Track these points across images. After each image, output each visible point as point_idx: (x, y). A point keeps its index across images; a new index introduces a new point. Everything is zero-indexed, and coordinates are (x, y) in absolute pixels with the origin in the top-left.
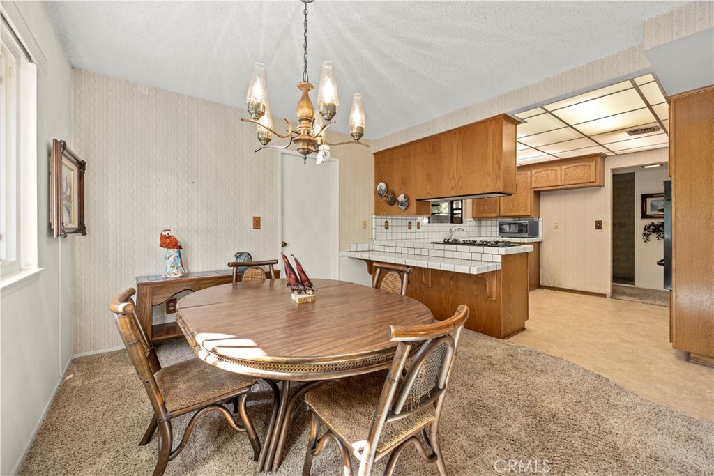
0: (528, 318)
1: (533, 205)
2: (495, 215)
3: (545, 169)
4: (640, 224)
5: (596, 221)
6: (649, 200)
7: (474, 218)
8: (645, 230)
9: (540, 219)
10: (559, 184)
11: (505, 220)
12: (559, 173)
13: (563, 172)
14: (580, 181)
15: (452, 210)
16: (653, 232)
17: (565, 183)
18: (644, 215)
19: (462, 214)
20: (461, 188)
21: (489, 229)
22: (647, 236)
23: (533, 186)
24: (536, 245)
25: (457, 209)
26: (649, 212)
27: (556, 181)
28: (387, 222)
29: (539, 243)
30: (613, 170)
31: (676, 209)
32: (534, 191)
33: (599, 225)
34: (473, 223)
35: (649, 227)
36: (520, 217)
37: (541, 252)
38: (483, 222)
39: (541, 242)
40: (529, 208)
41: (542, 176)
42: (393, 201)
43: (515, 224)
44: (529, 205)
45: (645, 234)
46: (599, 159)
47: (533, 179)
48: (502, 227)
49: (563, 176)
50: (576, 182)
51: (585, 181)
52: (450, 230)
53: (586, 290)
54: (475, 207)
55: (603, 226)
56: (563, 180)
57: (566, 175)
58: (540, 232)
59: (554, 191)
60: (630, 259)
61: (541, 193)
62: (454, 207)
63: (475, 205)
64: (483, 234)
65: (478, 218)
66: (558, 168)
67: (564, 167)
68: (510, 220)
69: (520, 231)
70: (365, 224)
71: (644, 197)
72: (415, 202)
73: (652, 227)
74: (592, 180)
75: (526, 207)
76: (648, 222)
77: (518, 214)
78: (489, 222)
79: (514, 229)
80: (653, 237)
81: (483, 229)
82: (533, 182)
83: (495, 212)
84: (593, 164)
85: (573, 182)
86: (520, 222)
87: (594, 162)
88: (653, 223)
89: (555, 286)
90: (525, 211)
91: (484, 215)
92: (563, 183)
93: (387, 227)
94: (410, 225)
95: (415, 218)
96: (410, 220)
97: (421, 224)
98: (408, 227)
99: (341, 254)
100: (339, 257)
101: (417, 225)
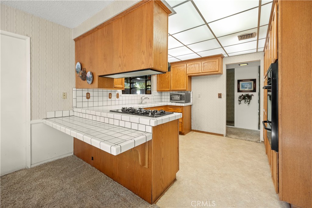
0: (179, 170)
1: (187, 84)
2: (168, 89)
3: (193, 63)
4: (237, 95)
5: (219, 94)
6: (241, 83)
7: (158, 91)
8: (239, 98)
9: (191, 92)
10: (201, 72)
11: (174, 92)
12: (201, 66)
13: (202, 65)
14: (211, 71)
15: (146, 86)
16: (243, 99)
17: (204, 72)
18: (239, 91)
19: (151, 88)
20: (125, 66)
21: (166, 97)
22: (240, 101)
23: (187, 73)
24: (189, 107)
25: (149, 86)
26: (241, 89)
27: (199, 70)
28: (88, 94)
29: (191, 106)
30: (227, 65)
31: (282, 86)
32: (188, 76)
33: (220, 96)
34: (157, 94)
35: (241, 97)
36: (181, 91)
37: (192, 110)
38: (163, 94)
39: (192, 105)
40: (185, 86)
41: (192, 67)
42: (84, 77)
43: (178, 95)
44: (185, 84)
45: (239, 100)
46: (220, 58)
47: (188, 69)
48: (172, 96)
49: (203, 67)
50: (209, 71)
51: (213, 71)
52: (142, 98)
53: (214, 132)
54: (158, 85)
55: (222, 96)
56: (202, 69)
57: (204, 67)
58: (191, 99)
59: (198, 76)
60: (233, 113)
61: (192, 77)
62: (147, 85)
63: (158, 83)
64: (163, 100)
65: (160, 91)
66: (200, 63)
67: (203, 62)
68: (176, 93)
69: (181, 99)
70: (65, 95)
71: (239, 81)
72: (97, 77)
73: (242, 97)
74: (217, 70)
75: (184, 85)
76: (240, 94)
77: (180, 89)
78: (166, 94)
79: (178, 98)
80: (243, 101)
81: (163, 97)
82: (188, 71)
83: (168, 88)
84: (217, 61)
85: (207, 71)
86: (181, 94)
87: (218, 59)
88: (242, 95)
89: (199, 130)
90: (183, 87)
91: (163, 89)
92: (203, 71)
93: (88, 97)
94: (110, 96)
95: (114, 91)
96: (110, 92)
97: (120, 95)
98: (108, 97)
99: (33, 121)
100: (31, 125)
101: (116, 95)
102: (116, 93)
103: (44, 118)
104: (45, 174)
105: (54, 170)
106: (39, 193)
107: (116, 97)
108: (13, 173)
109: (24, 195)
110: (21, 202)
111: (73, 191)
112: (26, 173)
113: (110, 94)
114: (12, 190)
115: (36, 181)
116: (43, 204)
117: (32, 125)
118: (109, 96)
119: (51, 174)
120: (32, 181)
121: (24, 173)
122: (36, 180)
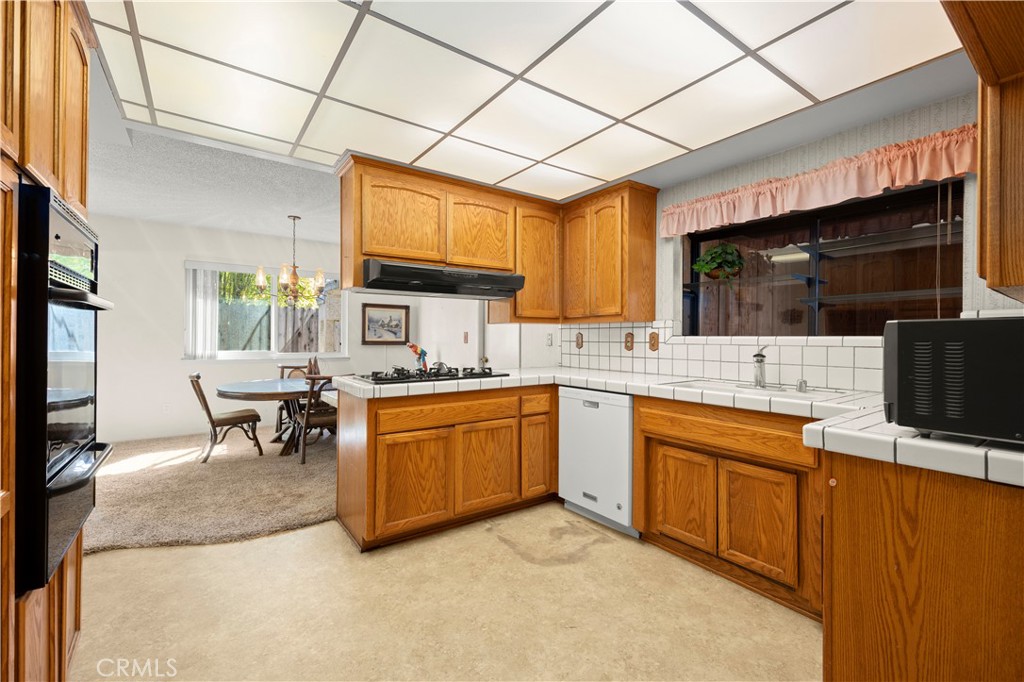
93: (580, 345)
94: (629, 342)
95: (643, 325)
96: (630, 331)
97: (661, 340)
98: (623, 345)
101: (648, 340)
102: (649, 331)
107: (648, 345)
113: (631, 335)
118: (626, 342)
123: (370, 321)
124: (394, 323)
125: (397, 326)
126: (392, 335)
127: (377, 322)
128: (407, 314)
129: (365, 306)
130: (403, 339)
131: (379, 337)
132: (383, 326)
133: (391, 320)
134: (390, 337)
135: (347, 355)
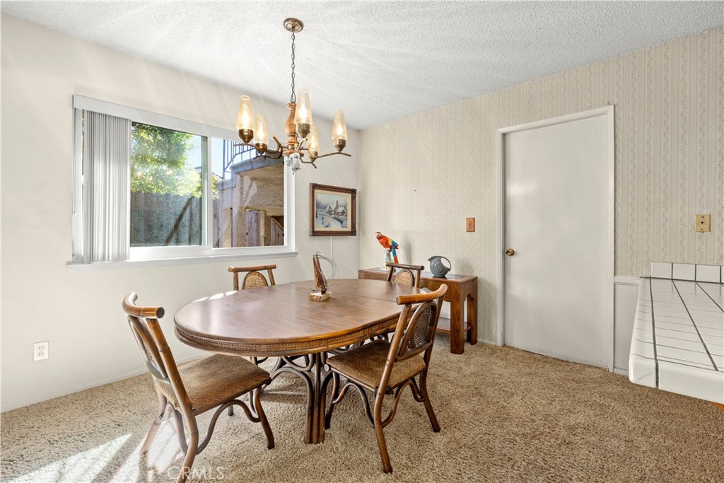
70: (703, 222)
99: (619, 279)
100: (615, 284)
103: (644, 276)
104: (625, 397)
105: (648, 403)
106: (588, 416)
108: (586, 366)
109: (570, 402)
110: (559, 407)
111: (645, 462)
112: (599, 376)
114: (564, 385)
115: (600, 397)
116: (579, 433)
117: (617, 286)
119: (637, 405)
120: (595, 392)
121: (596, 374)
122: (602, 395)
123: (319, 206)
124: (340, 210)
125: (343, 213)
126: (338, 224)
127: (325, 208)
128: (353, 199)
129: (315, 187)
130: (349, 229)
131: (327, 226)
132: (330, 212)
133: (337, 207)
134: (336, 227)
135: (293, 249)
